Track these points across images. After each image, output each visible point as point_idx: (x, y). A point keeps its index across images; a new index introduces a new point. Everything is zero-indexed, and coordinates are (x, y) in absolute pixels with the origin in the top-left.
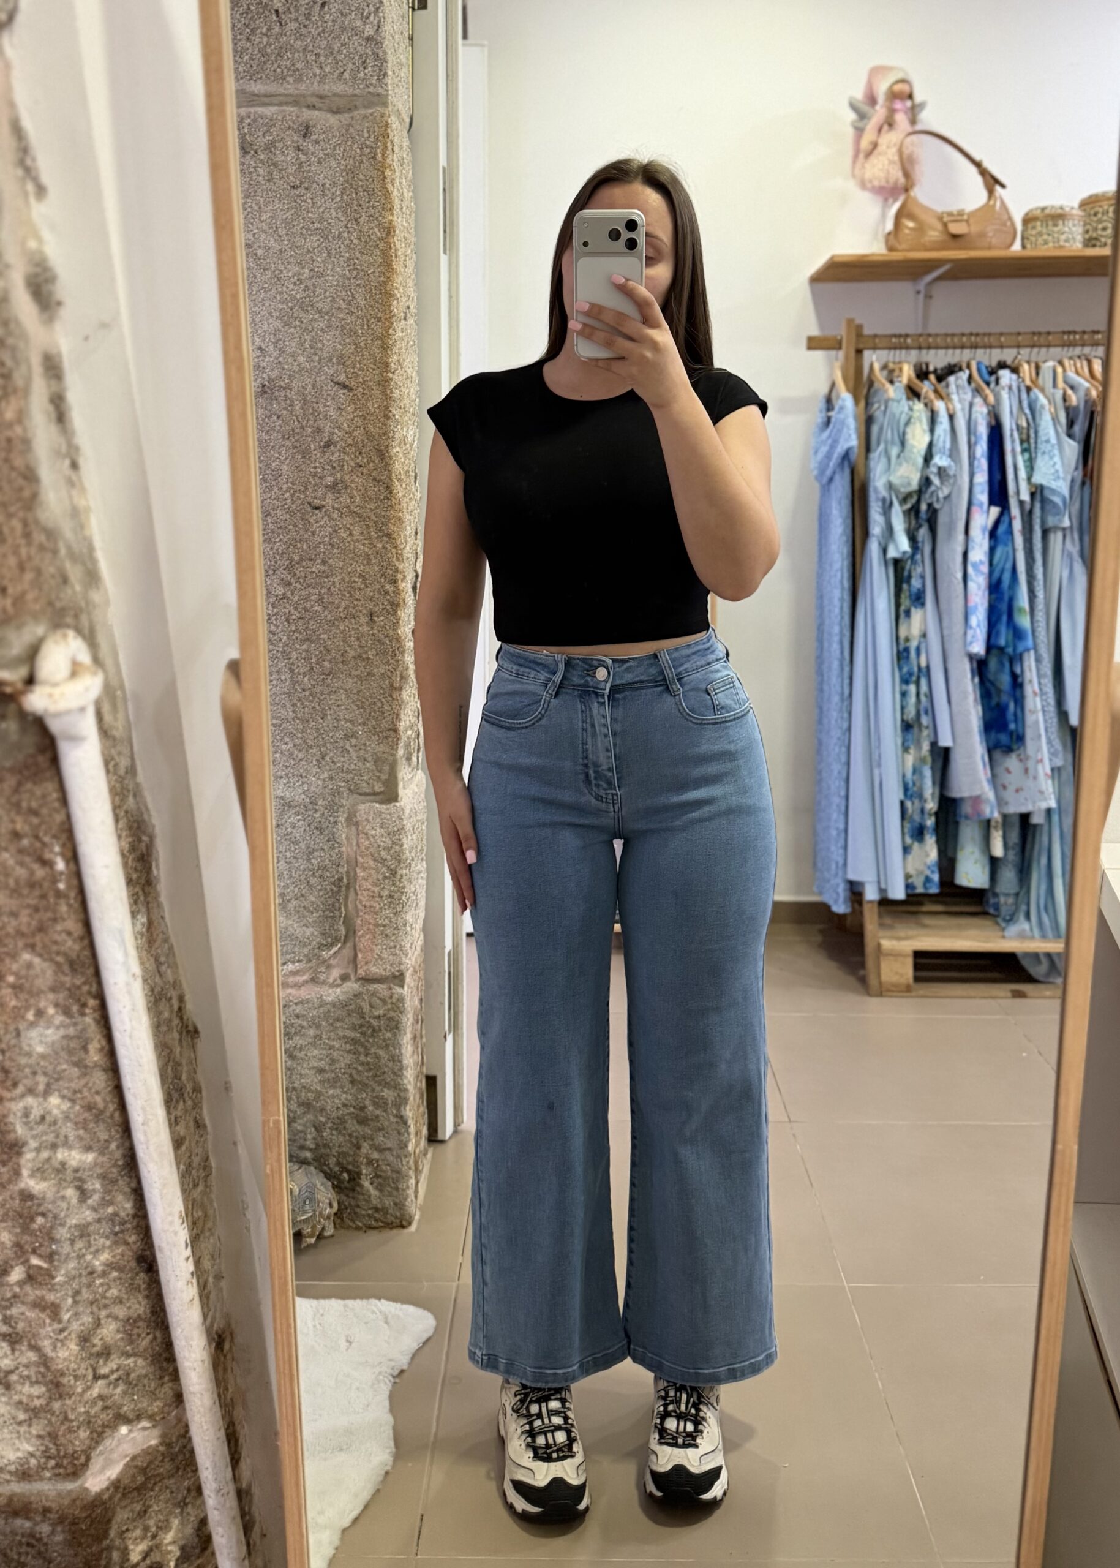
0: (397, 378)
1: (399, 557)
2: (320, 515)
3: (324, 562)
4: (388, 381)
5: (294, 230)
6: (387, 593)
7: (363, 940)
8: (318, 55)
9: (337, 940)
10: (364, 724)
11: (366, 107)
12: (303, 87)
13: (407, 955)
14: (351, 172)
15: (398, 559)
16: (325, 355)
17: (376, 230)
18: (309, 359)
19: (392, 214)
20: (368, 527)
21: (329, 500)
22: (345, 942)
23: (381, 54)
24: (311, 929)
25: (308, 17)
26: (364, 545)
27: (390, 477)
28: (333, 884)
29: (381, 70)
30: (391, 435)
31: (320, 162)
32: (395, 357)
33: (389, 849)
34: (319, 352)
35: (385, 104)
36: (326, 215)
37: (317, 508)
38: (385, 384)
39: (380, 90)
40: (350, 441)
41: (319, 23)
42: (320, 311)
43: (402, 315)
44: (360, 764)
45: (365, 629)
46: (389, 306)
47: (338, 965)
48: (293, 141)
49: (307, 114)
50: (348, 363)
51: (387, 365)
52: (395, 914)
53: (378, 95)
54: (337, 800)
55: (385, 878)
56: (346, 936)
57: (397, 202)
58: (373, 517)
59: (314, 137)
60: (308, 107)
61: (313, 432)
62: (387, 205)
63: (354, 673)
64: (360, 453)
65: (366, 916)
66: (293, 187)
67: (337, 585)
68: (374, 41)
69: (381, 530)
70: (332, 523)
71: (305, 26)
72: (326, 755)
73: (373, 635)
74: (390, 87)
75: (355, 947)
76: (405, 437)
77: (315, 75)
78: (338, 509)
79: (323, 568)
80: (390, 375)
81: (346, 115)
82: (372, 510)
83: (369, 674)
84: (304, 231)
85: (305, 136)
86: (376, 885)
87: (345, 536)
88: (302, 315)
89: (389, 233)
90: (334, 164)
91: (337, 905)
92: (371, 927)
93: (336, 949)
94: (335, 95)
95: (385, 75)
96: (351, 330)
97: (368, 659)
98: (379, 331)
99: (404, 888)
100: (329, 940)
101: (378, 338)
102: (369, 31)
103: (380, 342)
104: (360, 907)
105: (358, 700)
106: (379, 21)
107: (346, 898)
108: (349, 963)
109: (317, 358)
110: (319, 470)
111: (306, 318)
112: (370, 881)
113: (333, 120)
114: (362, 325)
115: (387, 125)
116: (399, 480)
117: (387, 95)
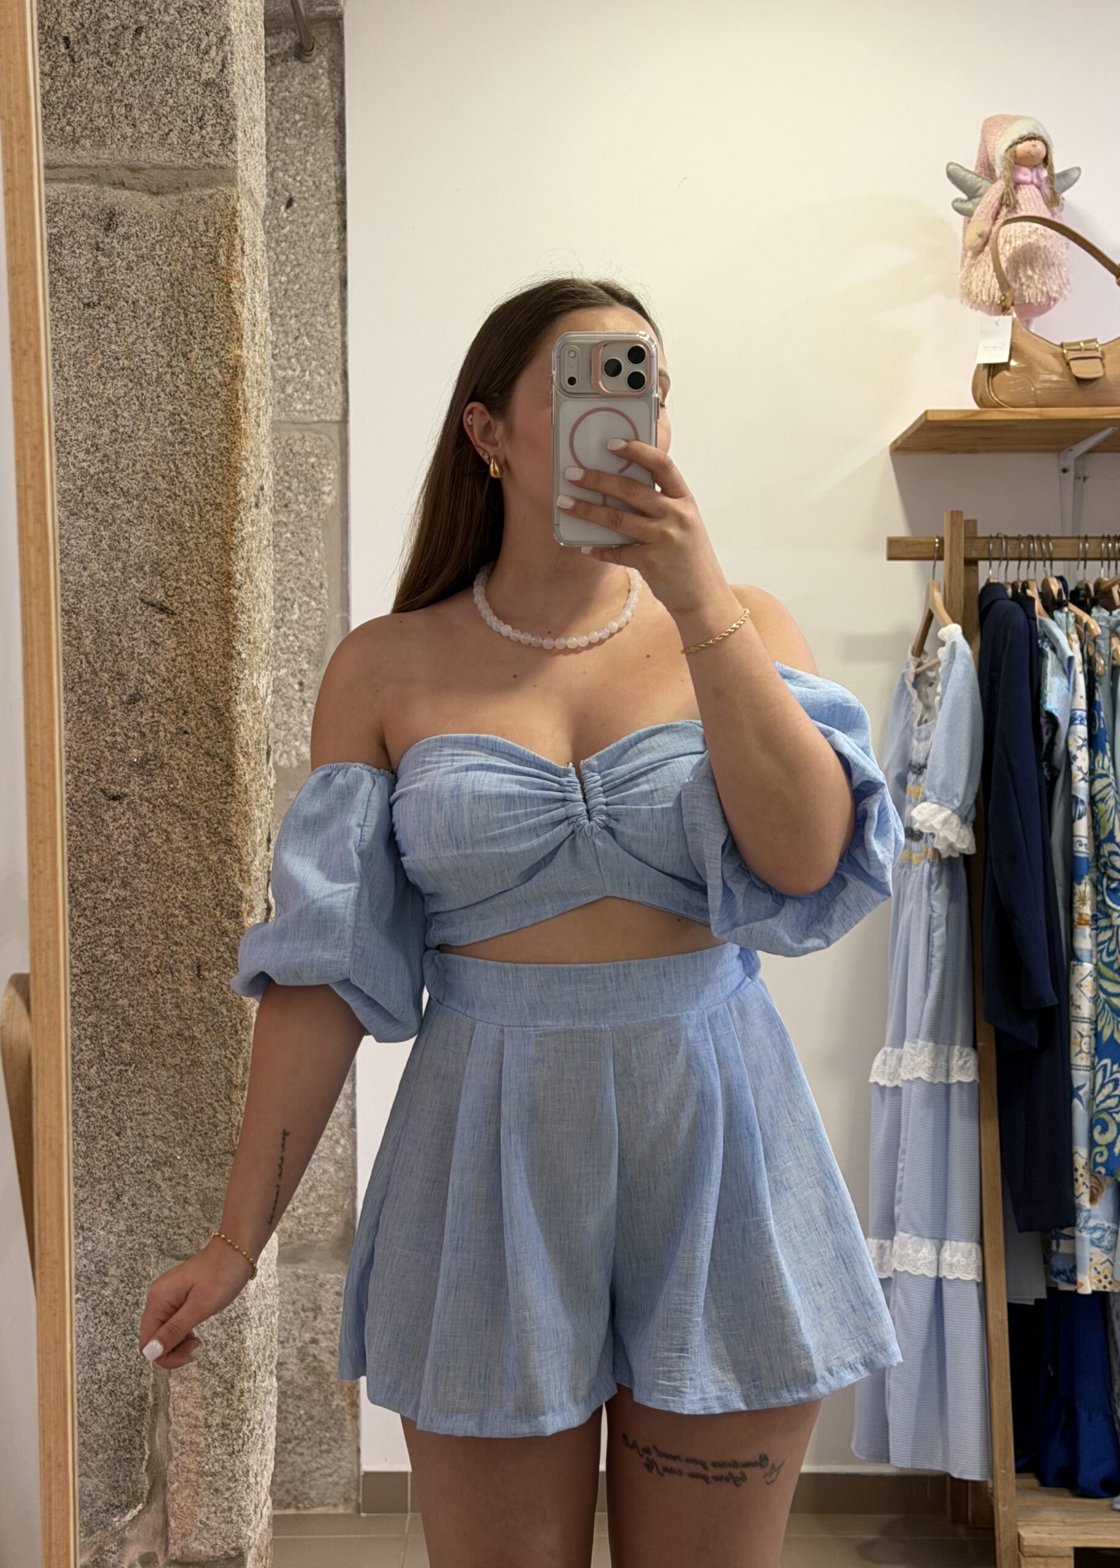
0: (244, 596)
1: (245, 874)
2: (120, 810)
3: (125, 884)
4: (230, 600)
5: (88, 370)
6: (224, 933)
7: (178, 1497)
8: (129, 107)
9: (135, 1499)
10: (185, 1143)
11: (201, 185)
12: (104, 155)
13: (249, 1524)
14: (177, 283)
15: (243, 880)
16: (133, 559)
17: (216, 371)
18: (108, 567)
19: (241, 347)
20: (194, 826)
21: (135, 786)
22: (148, 1503)
23: (227, 106)
24: (96, 1480)
25: (115, 49)
26: (189, 856)
27: (231, 750)
28: (131, 1405)
29: (226, 130)
30: (234, 684)
31: (130, 268)
32: (242, 564)
33: (222, 1347)
34: (124, 557)
35: (232, 182)
36: (139, 347)
37: (115, 798)
38: (226, 606)
39: (224, 161)
40: (169, 693)
41: (132, 60)
42: (125, 493)
43: (253, 499)
44: (178, 1209)
45: (188, 990)
46: (234, 486)
47: (138, 1539)
48: (88, 236)
49: (112, 196)
50: (169, 572)
51: (229, 576)
52: (231, 1455)
53: (222, 167)
54: (139, 1267)
55: (215, 1394)
56: (151, 1493)
57: (247, 327)
58: (204, 812)
59: (121, 230)
60: (114, 185)
61: (112, 679)
62: (232, 331)
63: (169, 1060)
64: (185, 713)
65: (184, 1458)
66: (88, 305)
67: (145, 920)
68: (217, 87)
69: (216, 833)
70: (139, 822)
71: (110, 64)
72: (124, 1192)
73: (202, 1000)
74: (240, 157)
75: (165, 1510)
76: (257, 687)
77: (124, 137)
78: (148, 800)
79: (122, 893)
80: (235, 592)
81: (172, 197)
82: (201, 801)
83: (194, 1063)
84: (104, 372)
85: (107, 228)
86: (201, 1407)
87: (158, 841)
88: (99, 499)
89: (235, 376)
90: (151, 271)
91: (137, 1440)
92: (192, 1476)
93: (135, 1512)
94: (154, 167)
95: (233, 137)
96: (173, 521)
97: (194, 1038)
98: (217, 524)
99: (245, 1411)
100: (124, 1497)
101: (216, 534)
102: (209, 72)
103: (218, 541)
104: (174, 1443)
105: (175, 1104)
106: (225, 59)
107: (153, 1429)
108: (155, 1535)
109: (120, 565)
110: (119, 739)
111: (103, 503)
112: (191, 1400)
113: (151, 204)
114: (191, 516)
115: (235, 213)
116: (246, 754)
117: (235, 168)
